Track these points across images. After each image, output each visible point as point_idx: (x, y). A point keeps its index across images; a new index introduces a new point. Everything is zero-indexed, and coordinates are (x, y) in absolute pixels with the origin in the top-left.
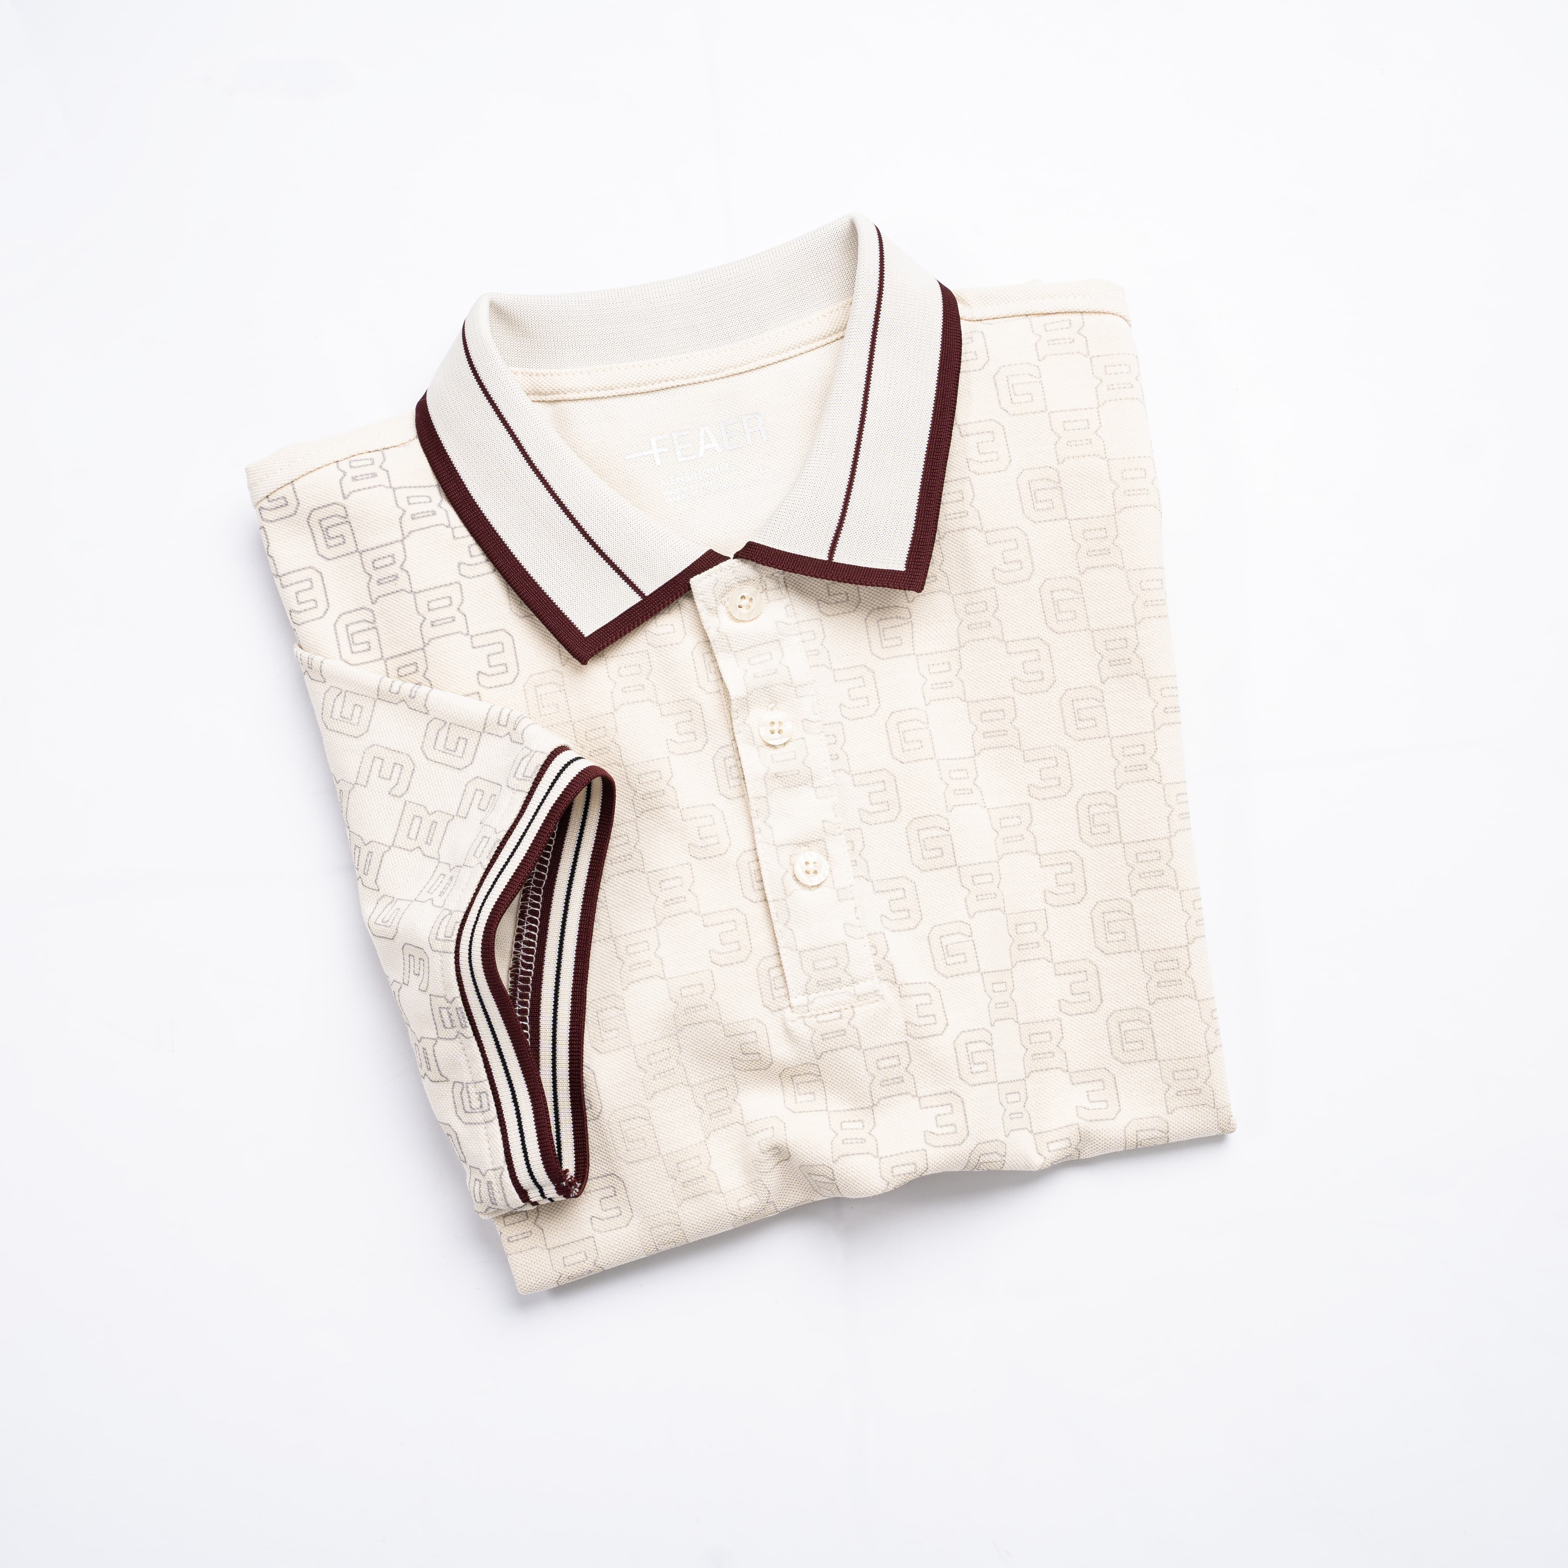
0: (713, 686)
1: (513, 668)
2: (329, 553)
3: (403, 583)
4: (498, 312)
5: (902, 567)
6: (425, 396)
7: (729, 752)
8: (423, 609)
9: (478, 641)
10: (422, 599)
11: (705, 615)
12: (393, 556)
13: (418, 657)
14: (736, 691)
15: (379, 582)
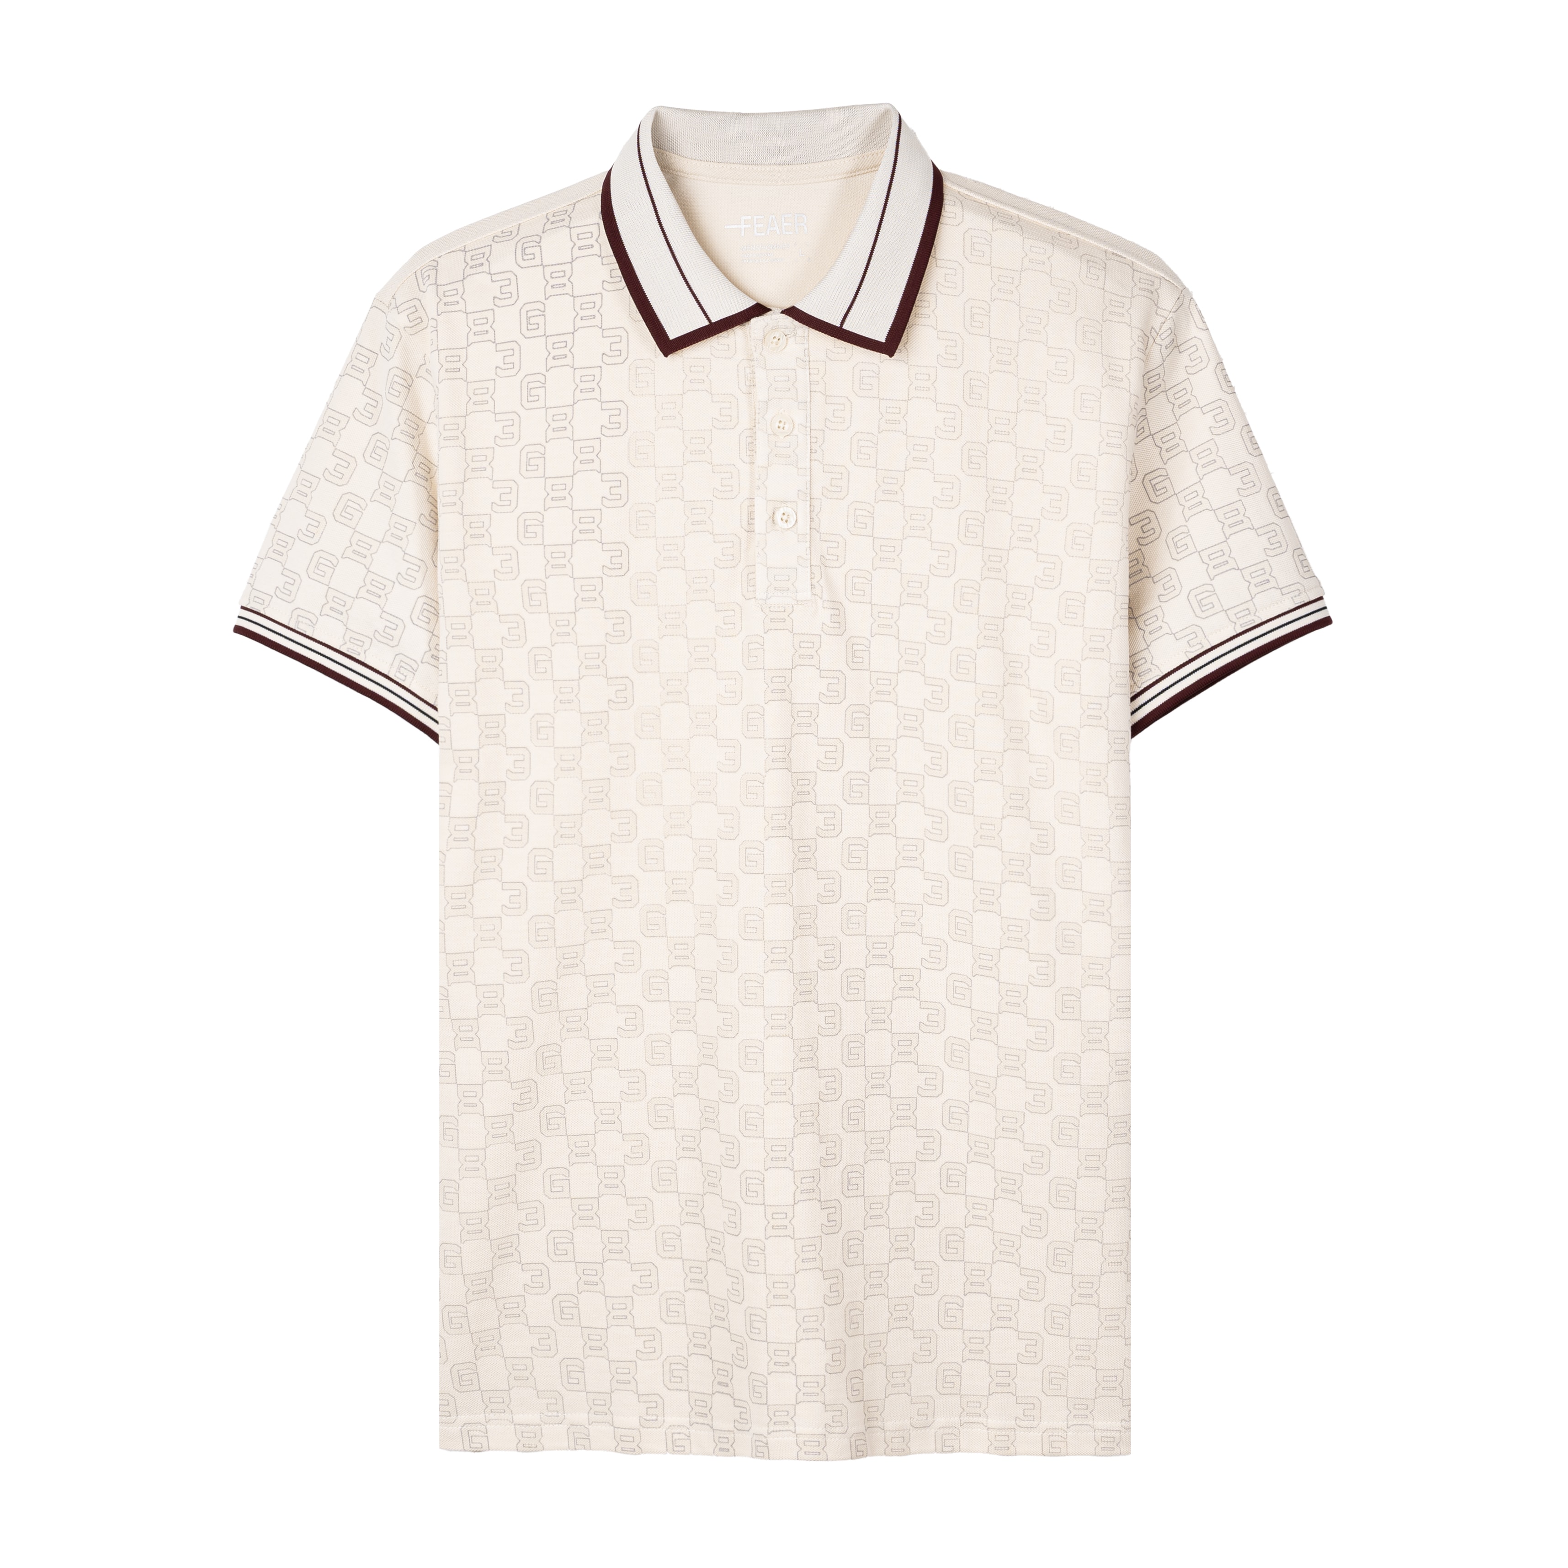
1: (624, 354)
2: (523, 264)
3: (568, 289)
5: (883, 340)
8: (577, 308)
9: (606, 333)
10: (578, 301)
12: (564, 272)
13: (569, 338)
15: (552, 287)
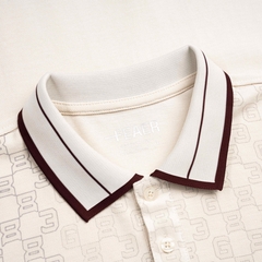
0: (140, 228)
1: (56, 224)
3: (12, 191)
4: (52, 81)
5: (213, 181)
6: (21, 112)
7: (148, 255)
8: (20, 202)
9: (42, 214)
10: (20, 198)
11: (138, 199)
12: (8, 181)
13: (16, 222)
14: (150, 228)
